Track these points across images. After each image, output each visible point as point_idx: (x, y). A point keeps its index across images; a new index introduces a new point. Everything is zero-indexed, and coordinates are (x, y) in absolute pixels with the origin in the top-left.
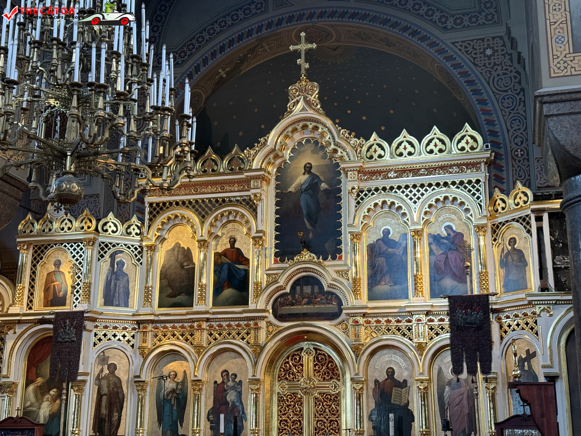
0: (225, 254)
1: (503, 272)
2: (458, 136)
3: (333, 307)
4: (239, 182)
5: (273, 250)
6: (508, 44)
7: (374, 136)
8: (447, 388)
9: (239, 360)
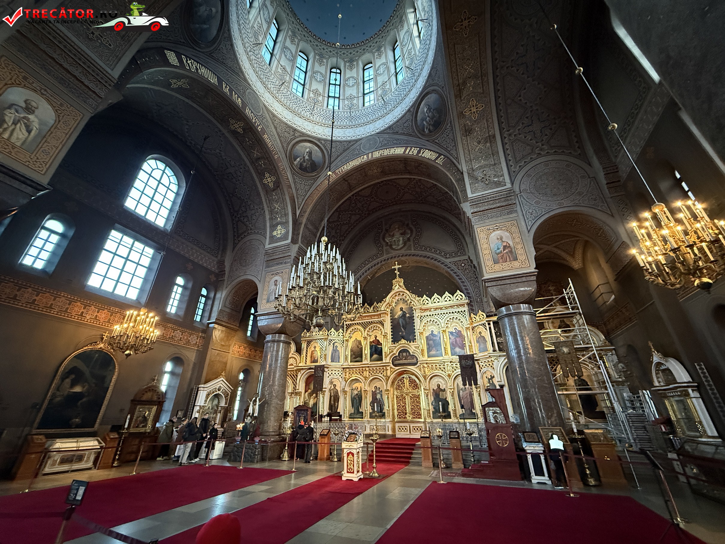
0: (373, 342)
1: (478, 345)
2: (455, 295)
3: (414, 361)
4: (377, 315)
5: (391, 340)
6: (470, 262)
7: (425, 296)
8: (461, 391)
9: (380, 382)
